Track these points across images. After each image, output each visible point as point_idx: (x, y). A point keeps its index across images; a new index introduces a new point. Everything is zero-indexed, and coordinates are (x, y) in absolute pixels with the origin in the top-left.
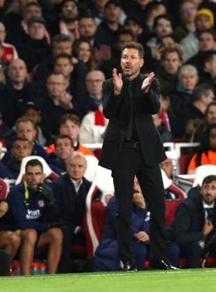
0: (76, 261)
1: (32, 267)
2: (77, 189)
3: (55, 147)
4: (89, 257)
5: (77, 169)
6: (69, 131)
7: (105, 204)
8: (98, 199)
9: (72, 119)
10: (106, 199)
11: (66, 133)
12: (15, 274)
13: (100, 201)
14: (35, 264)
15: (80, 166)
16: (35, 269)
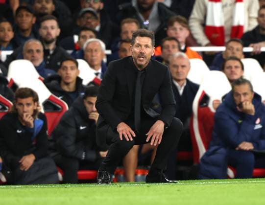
0: (182, 168)
1: (136, 174)
2: (181, 92)
3: (162, 49)
4: (195, 164)
5: (180, 69)
6: (176, 34)
7: (213, 110)
8: (205, 104)
9: (180, 21)
10: (213, 104)
11: (174, 35)
12: (117, 180)
13: (207, 106)
14: (139, 171)
15: (183, 66)
16: (139, 175)
